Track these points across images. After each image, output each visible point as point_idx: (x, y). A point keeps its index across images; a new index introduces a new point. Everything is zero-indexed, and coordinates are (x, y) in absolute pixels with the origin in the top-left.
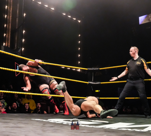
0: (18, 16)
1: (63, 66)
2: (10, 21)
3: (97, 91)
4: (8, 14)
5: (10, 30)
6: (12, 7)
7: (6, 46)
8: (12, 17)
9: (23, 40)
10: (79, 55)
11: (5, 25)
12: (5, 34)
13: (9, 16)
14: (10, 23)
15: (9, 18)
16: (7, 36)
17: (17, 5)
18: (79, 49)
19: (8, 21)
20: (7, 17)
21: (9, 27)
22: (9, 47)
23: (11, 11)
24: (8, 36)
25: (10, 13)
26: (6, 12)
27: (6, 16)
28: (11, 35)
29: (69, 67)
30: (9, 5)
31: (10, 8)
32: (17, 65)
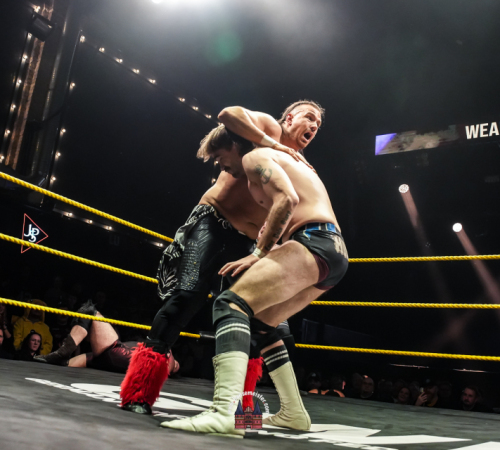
0: (52, 86)
2: (27, 98)
4: (27, 77)
5: (24, 122)
6: (39, 59)
7: (7, 163)
8: (35, 87)
9: (58, 155)
11: (13, 107)
12: (9, 132)
13: (30, 83)
14: (27, 101)
15: (28, 88)
16: (13, 137)
17: (55, 58)
19: (23, 97)
20: (22, 85)
21: (22, 113)
22: (14, 167)
23: (36, 70)
24: (17, 136)
25: (32, 76)
26: (23, 71)
27: (19, 81)
28: (24, 135)
30: (33, 54)
31: (35, 61)
32: (28, 222)
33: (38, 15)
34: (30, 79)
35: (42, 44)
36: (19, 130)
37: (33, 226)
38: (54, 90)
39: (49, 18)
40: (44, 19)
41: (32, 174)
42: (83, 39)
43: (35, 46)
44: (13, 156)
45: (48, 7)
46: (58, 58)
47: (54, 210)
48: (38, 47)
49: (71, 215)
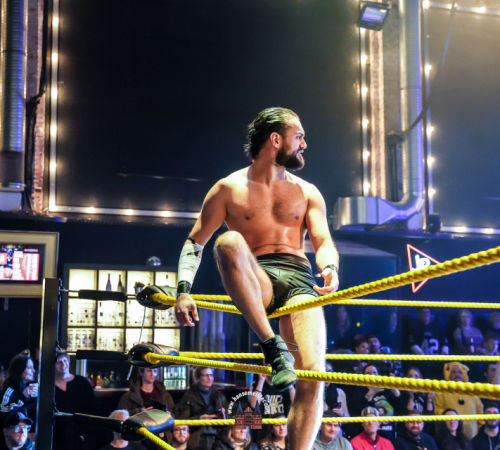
2: (378, 105)
4: (372, 80)
5: (382, 136)
6: (381, 54)
7: (374, 193)
9: (431, 161)
11: (365, 122)
12: (367, 152)
13: (376, 87)
14: (378, 109)
15: (377, 93)
16: (374, 159)
17: (398, 45)
19: (373, 107)
20: (369, 93)
21: (377, 126)
22: (383, 195)
23: (381, 70)
24: (378, 155)
25: (377, 77)
26: (365, 76)
27: (365, 89)
30: (371, 51)
31: (376, 58)
32: (413, 253)
34: (376, 82)
35: (380, 34)
36: (378, 147)
37: (421, 256)
41: (405, 198)
43: (371, 39)
44: (379, 179)
46: (403, 46)
47: (443, 229)
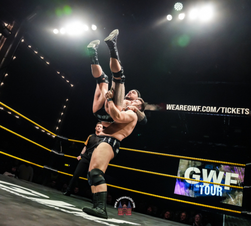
0: (5, 56)
1: (38, 126)
3: (67, 165)
10: (60, 121)
18: (62, 114)
29: (44, 130)
33: (6, 27)
38: (6, 58)
39: (11, 30)
40: (8, 30)
42: (23, 41)
45: (11, 25)
48: (3, 40)
49: (2, 109)
